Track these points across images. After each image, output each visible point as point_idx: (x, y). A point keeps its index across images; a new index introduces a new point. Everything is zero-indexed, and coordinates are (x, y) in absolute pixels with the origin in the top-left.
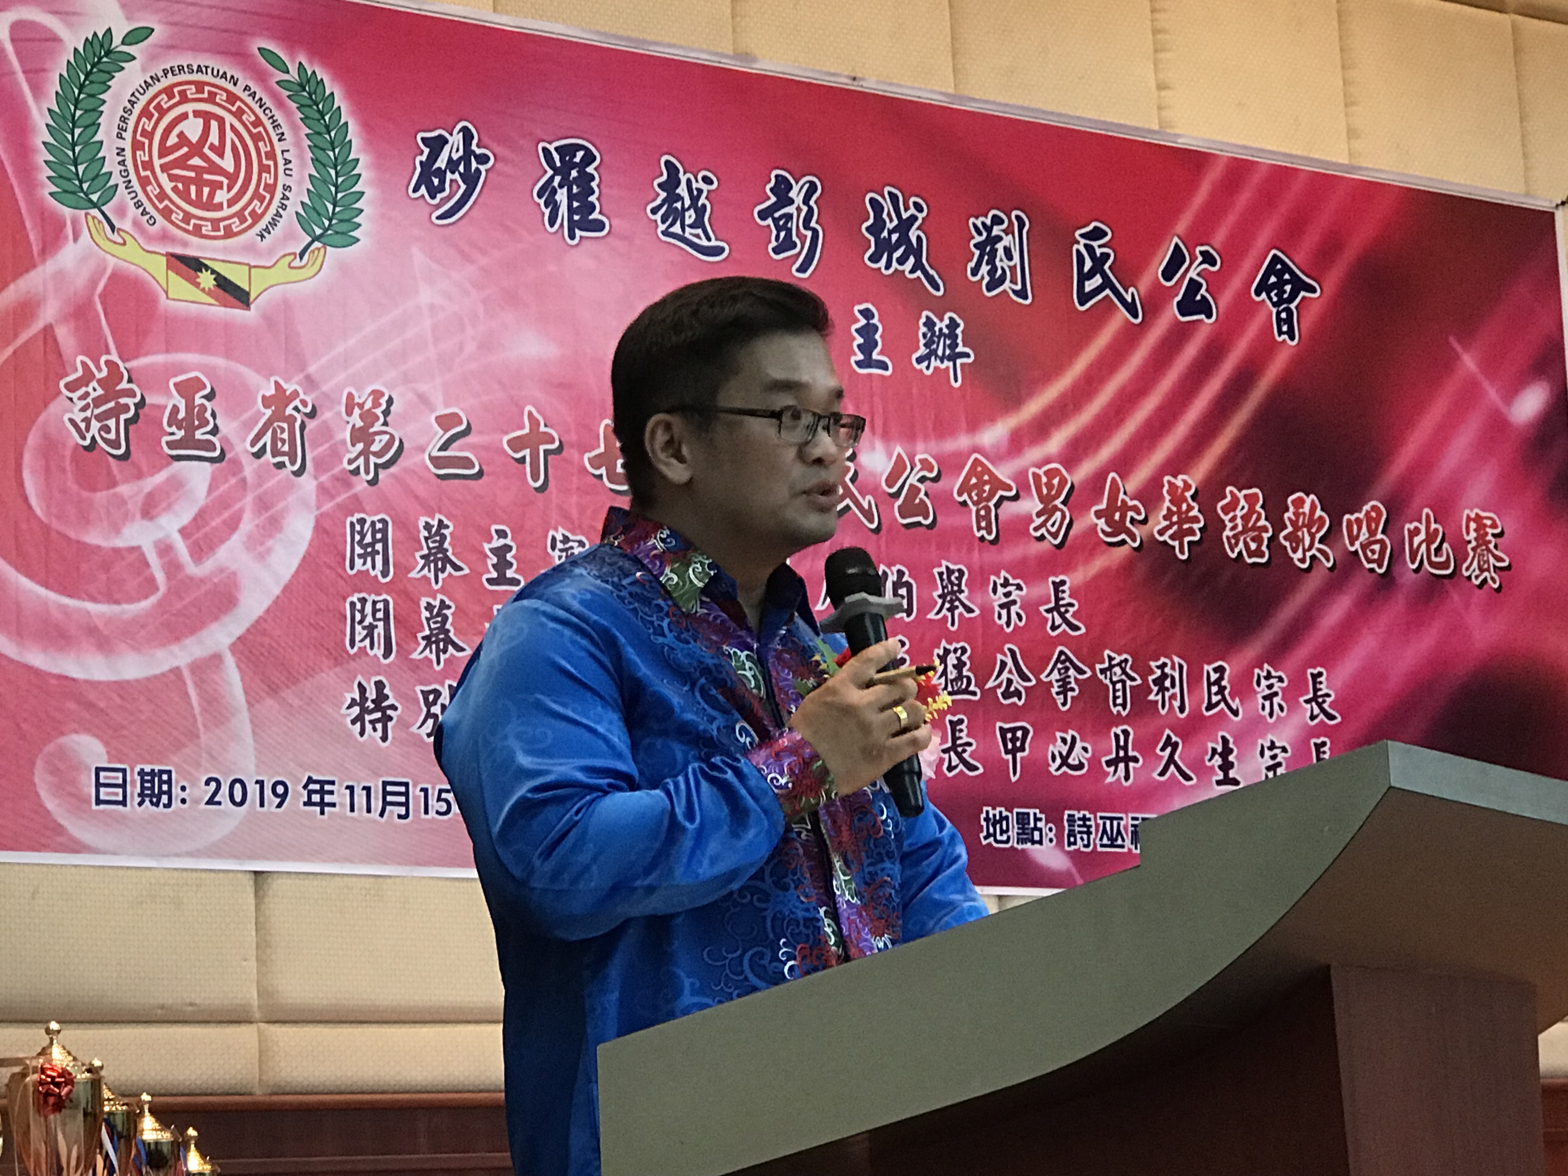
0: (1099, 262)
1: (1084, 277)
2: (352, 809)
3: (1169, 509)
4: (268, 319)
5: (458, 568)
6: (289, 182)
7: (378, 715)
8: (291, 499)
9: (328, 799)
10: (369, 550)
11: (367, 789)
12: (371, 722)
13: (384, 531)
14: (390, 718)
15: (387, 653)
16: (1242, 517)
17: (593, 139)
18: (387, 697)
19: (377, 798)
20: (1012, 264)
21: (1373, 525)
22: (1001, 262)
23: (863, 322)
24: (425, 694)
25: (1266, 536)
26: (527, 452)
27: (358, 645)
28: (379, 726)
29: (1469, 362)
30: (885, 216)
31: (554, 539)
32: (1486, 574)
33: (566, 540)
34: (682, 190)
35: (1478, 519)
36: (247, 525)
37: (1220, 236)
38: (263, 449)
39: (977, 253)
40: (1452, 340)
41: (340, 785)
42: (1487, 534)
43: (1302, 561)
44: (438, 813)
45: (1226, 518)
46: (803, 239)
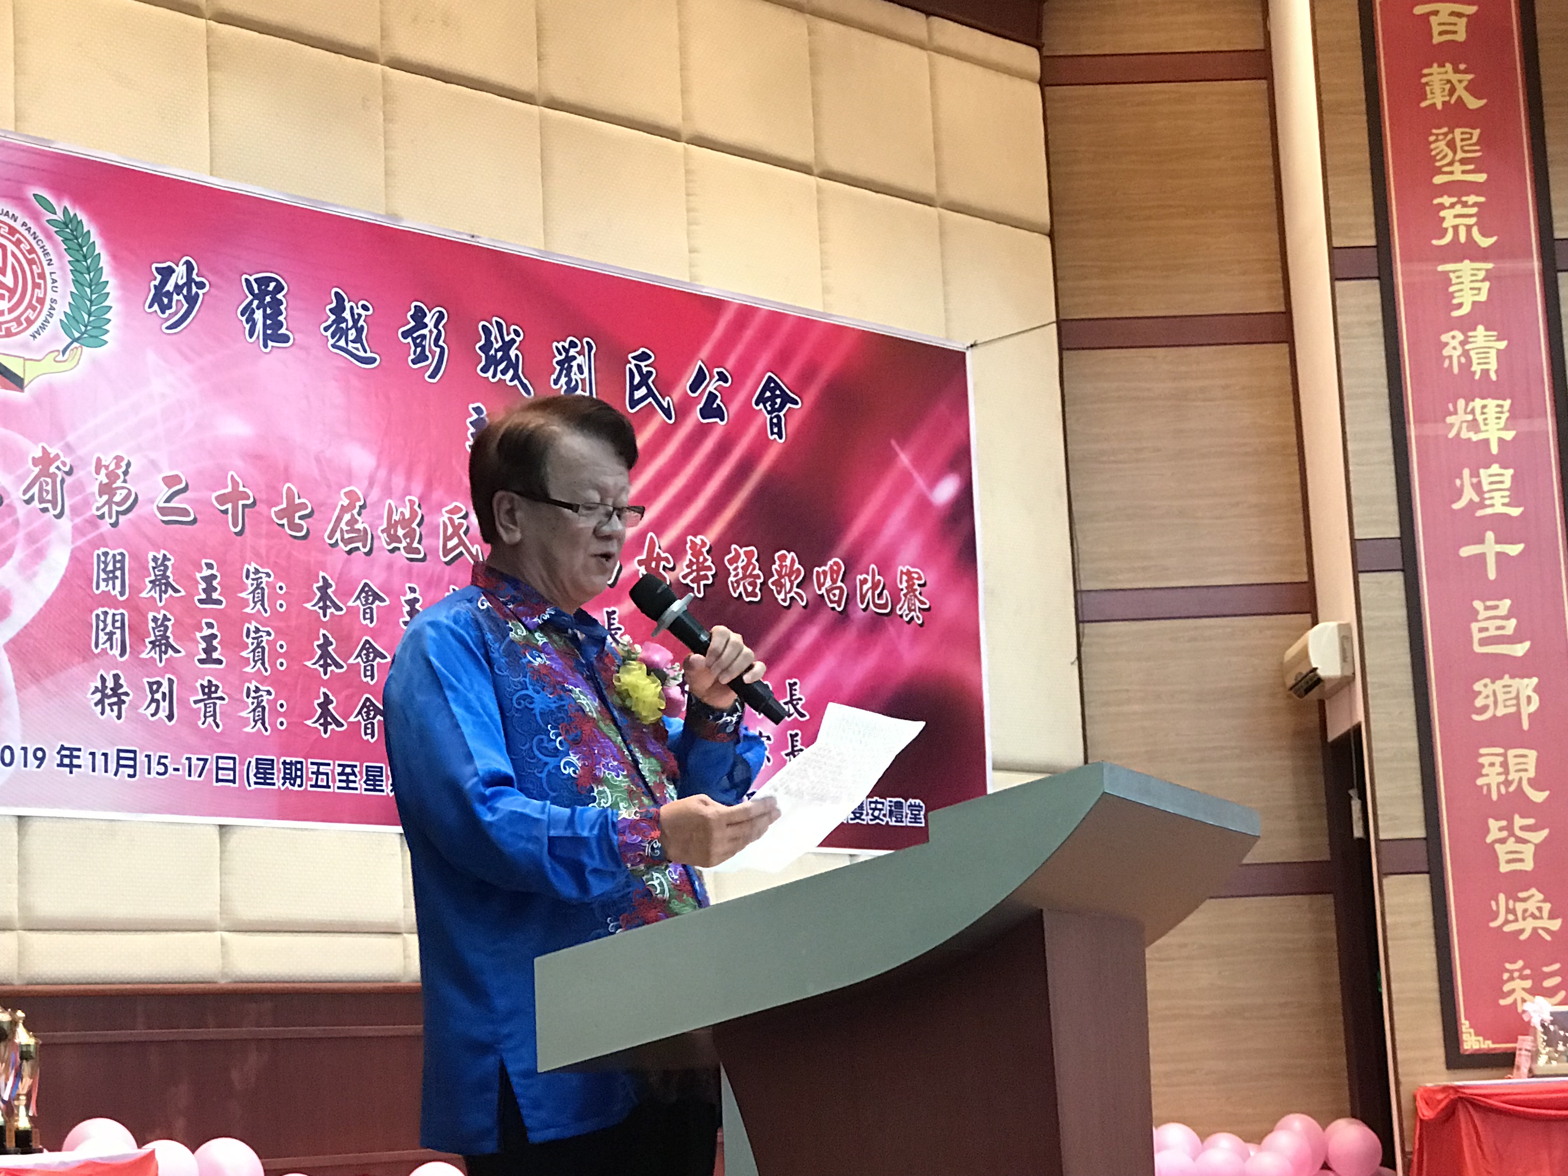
0: (645, 377)
1: (634, 388)
2: (94, 770)
3: (690, 560)
4: (38, 400)
5: (176, 591)
6: (55, 296)
7: (115, 699)
8: (53, 536)
9: (76, 762)
10: (111, 575)
11: (105, 755)
12: (109, 704)
13: (122, 561)
14: (124, 702)
15: (123, 653)
16: (742, 568)
17: (281, 273)
18: (122, 686)
19: (112, 762)
20: (582, 377)
21: (835, 576)
22: (575, 376)
23: (475, 416)
24: (150, 684)
25: (759, 581)
26: (229, 506)
27: (101, 646)
28: (115, 708)
29: (904, 459)
30: (492, 338)
31: (248, 571)
32: (913, 613)
33: (257, 571)
34: (347, 314)
35: (909, 573)
36: (18, 555)
37: (731, 362)
38: (32, 499)
39: (558, 368)
40: (893, 442)
41: (85, 752)
42: (914, 584)
43: (784, 600)
44: (158, 773)
45: (731, 568)
46: (433, 353)
